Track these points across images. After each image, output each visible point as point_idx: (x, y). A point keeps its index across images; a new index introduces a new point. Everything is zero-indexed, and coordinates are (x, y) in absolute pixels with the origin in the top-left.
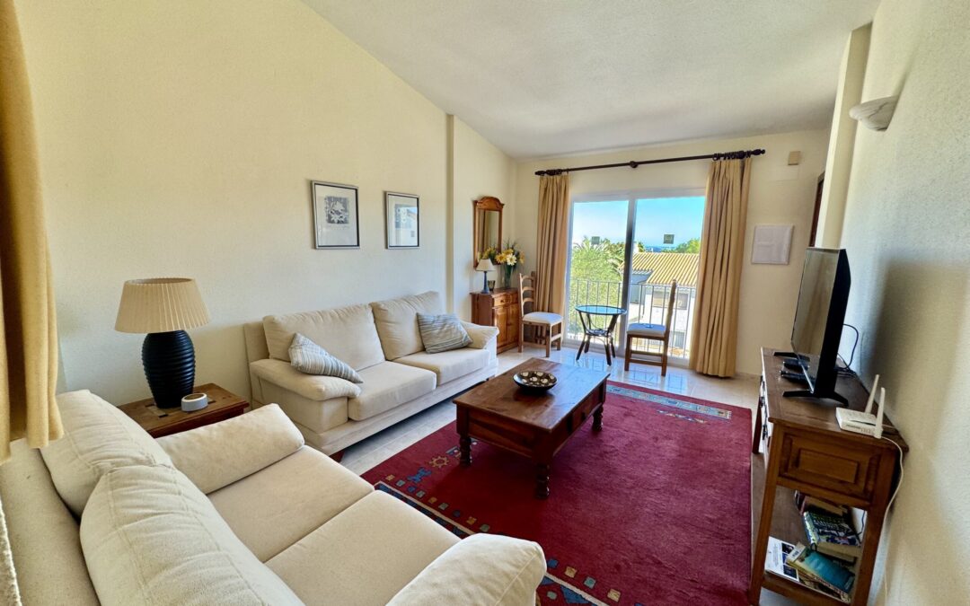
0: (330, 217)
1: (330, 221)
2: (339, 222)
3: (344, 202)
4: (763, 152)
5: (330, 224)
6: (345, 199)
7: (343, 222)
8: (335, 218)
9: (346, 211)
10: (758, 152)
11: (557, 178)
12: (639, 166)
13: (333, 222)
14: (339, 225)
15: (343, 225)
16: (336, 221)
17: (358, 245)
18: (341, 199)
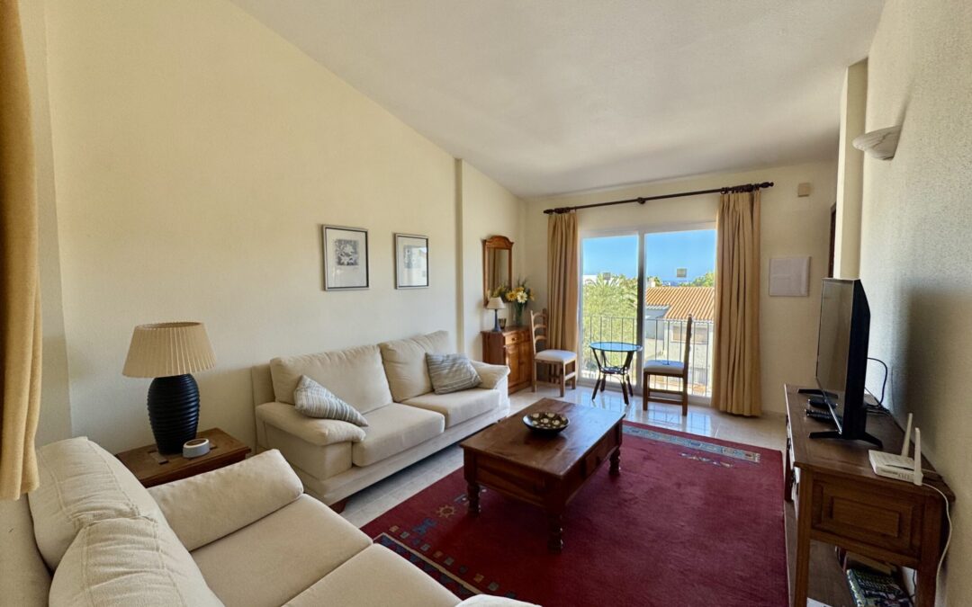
0: (340, 259)
1: (340, 263)
2: (348, 264)
3: (354, 244)
4: (772, 184)
5: (340, 266)
6: (355, 242)
7: (352, 264)
8: (345, 260)
9: (356, 252)
10: (766, 185)
11: (566, 216)
12: (647, 202)
13: (343, 264)
14: (349, 267)
15: (352, 267)
16: (346, 263)
17: (368, 286)
18: (351, 241)
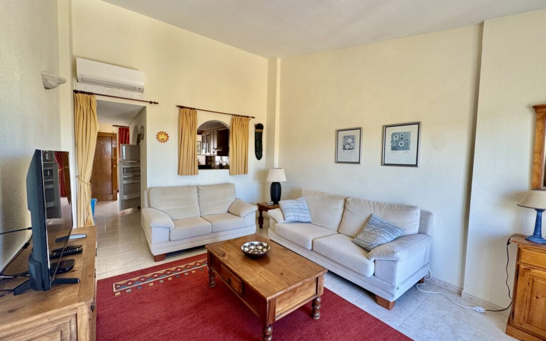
0: (344, 146)
2: (349, 149)
3: (353, 138)
5: (344, 150)
6: (353, 136)
7: (351, 149)
8: (348, 147)
9: (353, 142)
13: (346, 149)
15: (350, 151)
18: (351, 136)
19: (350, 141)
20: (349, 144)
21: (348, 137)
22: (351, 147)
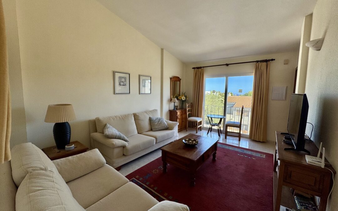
0: (120, 83)
1: (120, 85)
2: (123, 85)
3: (125, 78)
4: (274, 60)
5: (120, 86)
6: (125, 77)
7: (124, 85)
8: (122, 84)
9: (125, 81)
10: (272, 60)
11: (200, 70)
12: (229, 65)
13: (121, 85)
14: (123, 86)
16: (122, 85)
17: (130, 93)
18: (124, 77)
19: (123, 80)
20: (123, 82)
21: (122, 77)
22: (124, 84)
